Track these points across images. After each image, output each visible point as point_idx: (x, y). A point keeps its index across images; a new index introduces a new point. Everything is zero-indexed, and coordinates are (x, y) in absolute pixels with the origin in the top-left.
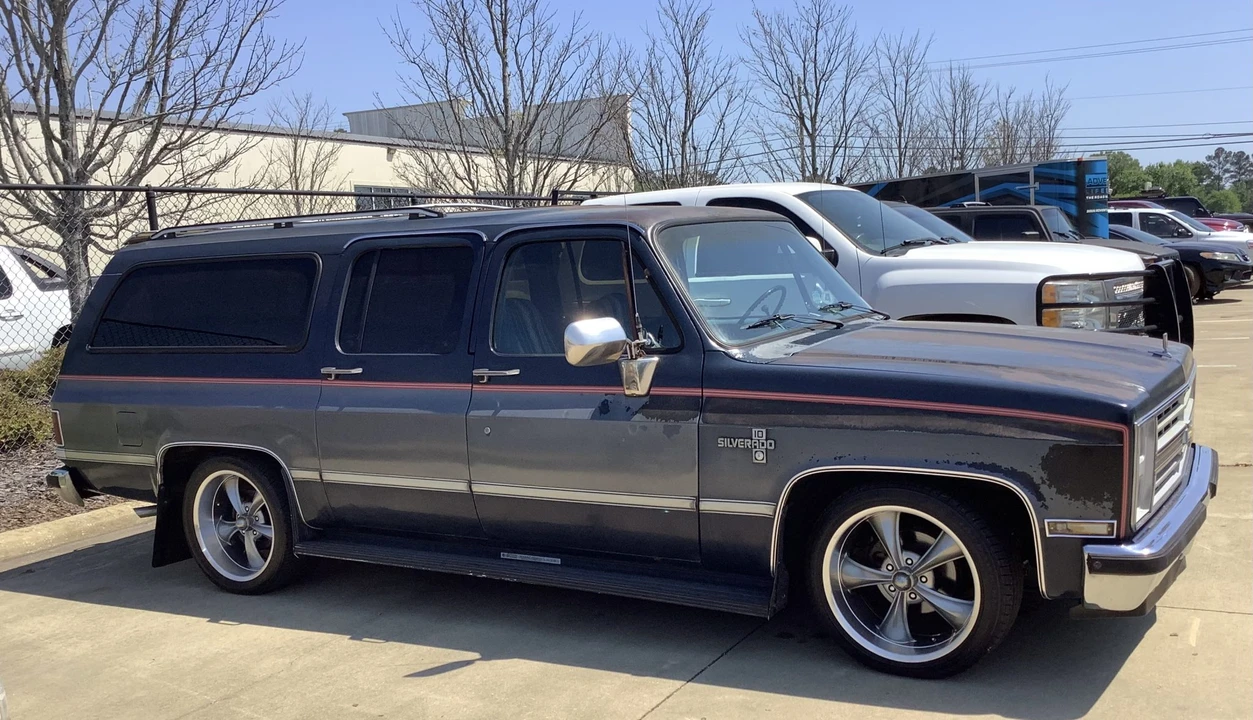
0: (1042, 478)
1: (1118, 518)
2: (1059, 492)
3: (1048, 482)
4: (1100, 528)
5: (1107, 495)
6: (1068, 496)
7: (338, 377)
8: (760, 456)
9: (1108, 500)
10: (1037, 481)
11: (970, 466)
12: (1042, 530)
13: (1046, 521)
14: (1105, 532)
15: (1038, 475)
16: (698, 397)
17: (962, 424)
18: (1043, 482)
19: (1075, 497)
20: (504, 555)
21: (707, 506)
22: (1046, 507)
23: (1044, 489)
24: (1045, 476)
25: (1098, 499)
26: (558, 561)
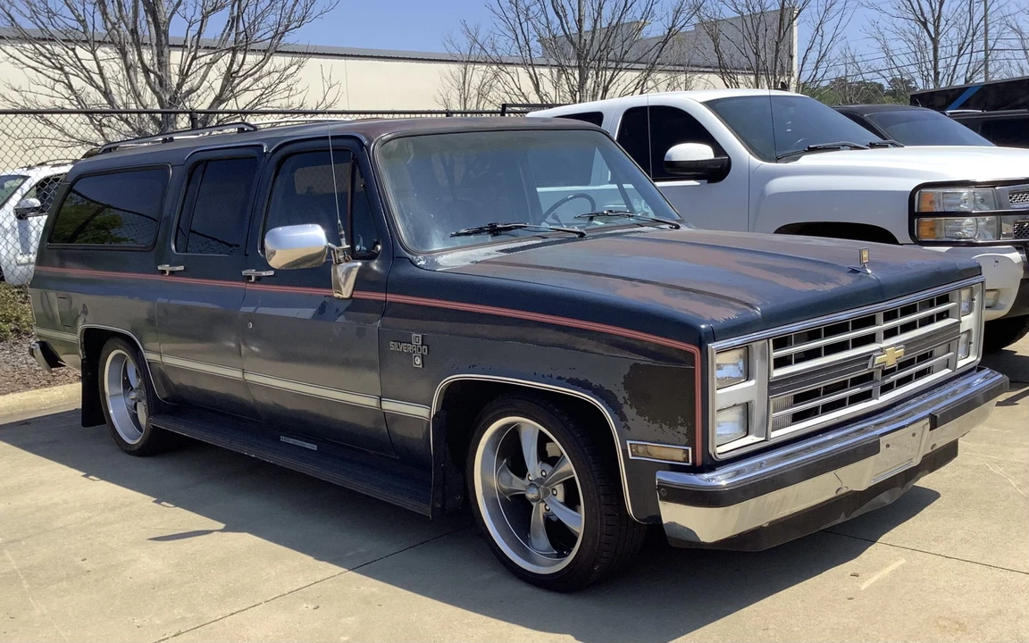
0: (624, 398)
1: (692, 443)
2: (640, 413)
3: (629, 403)
4: (676, 454)
5: (680, 420)
6: (647, 418)
7: (172, 273)
8: (418, 361)
9: (682, 425)
10: (621, 400)
11: (568, 381)
12: (625, 452)
13: (628, 442)
14: (681, 459)
15: (621, 394)
16: (383, 301)
17: (563, 337)
18: (626, 403)
19: (653, 420)
20: (283, 439)
21: (389, 406)
22: (629, 428)
23: (627, 409)
24: (627, 396)
25: (673, 425)
26: (315, 447)
